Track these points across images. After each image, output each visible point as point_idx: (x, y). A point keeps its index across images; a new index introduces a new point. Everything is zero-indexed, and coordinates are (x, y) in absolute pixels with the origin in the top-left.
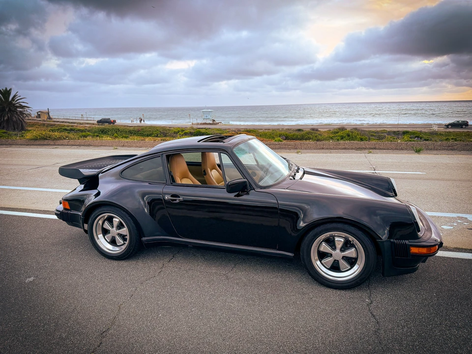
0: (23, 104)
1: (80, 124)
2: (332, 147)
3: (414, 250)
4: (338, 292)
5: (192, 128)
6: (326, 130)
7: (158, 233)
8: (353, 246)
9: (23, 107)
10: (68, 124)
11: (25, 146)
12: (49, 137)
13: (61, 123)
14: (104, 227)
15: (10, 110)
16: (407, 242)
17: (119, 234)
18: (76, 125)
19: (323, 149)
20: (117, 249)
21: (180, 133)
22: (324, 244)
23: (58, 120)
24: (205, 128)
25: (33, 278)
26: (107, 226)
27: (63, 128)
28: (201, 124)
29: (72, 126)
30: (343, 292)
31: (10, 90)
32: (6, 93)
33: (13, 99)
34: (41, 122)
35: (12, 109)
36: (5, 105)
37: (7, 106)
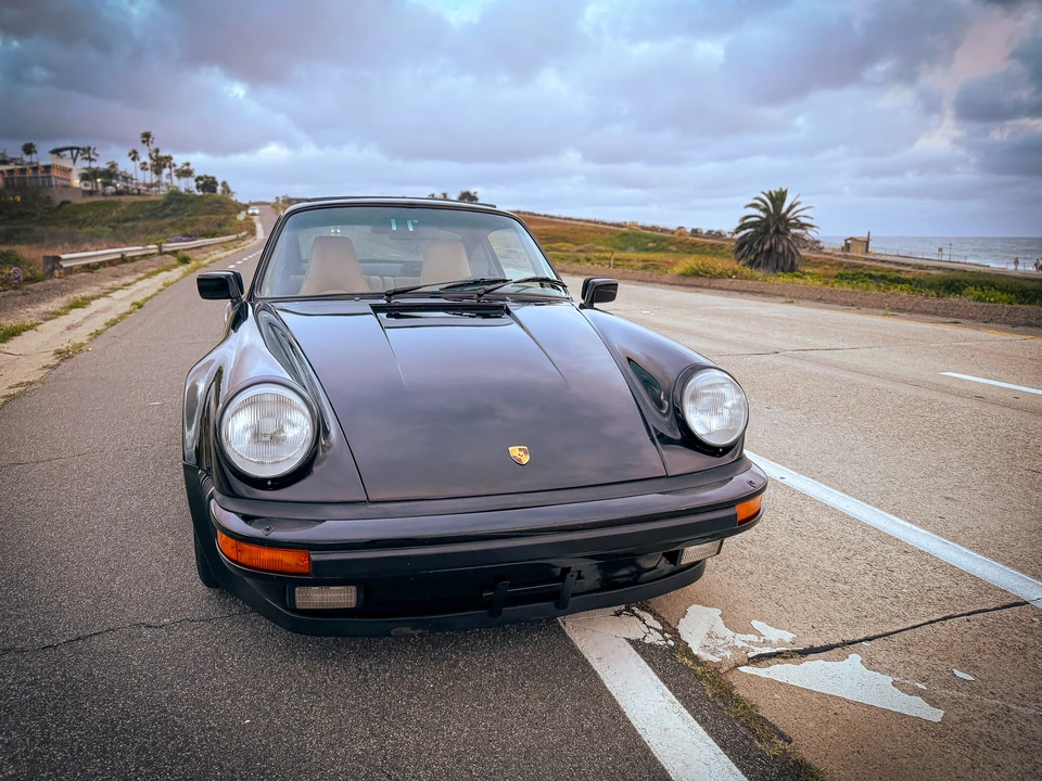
0: (803, 220)
9: (803, 226)
13: (880, 264)
15: (777, 231)
18: (909, 269)
23: (883, 258)
29: (898, 271)
31: (786, 191)
32: (778, 198)
33: (788, 211)
34: (838, 259)
35: (782, 228)
36: (771, 222)
37: (774, 223)
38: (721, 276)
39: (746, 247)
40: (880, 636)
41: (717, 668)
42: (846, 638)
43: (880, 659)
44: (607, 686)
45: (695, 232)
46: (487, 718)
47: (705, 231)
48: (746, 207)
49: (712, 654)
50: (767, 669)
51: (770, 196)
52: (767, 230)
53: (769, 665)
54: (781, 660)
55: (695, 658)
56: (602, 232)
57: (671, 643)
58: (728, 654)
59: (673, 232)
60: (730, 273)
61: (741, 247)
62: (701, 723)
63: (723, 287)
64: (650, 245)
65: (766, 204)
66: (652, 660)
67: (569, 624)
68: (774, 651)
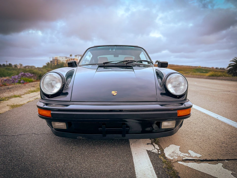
40: (233, 160)
41: (170, 161)
42: (219, 159)
43: (230, 166)
44: (134, 160)
45: (217, 68)
46: (95, 163)
49: (171, 157)
50: (187, 163)
53: (189, 162)
54: (193, 162)
55: (165, 158)
56: (191, 68)
57: (160, 153)
58: (176, 158)
59: (210, 68)
60: (222, 75)
62: (157, 174)
63: (220, 79)
64: (204, 71)
66: (151, 156)
67: (132, 145)
68: (192, 159)
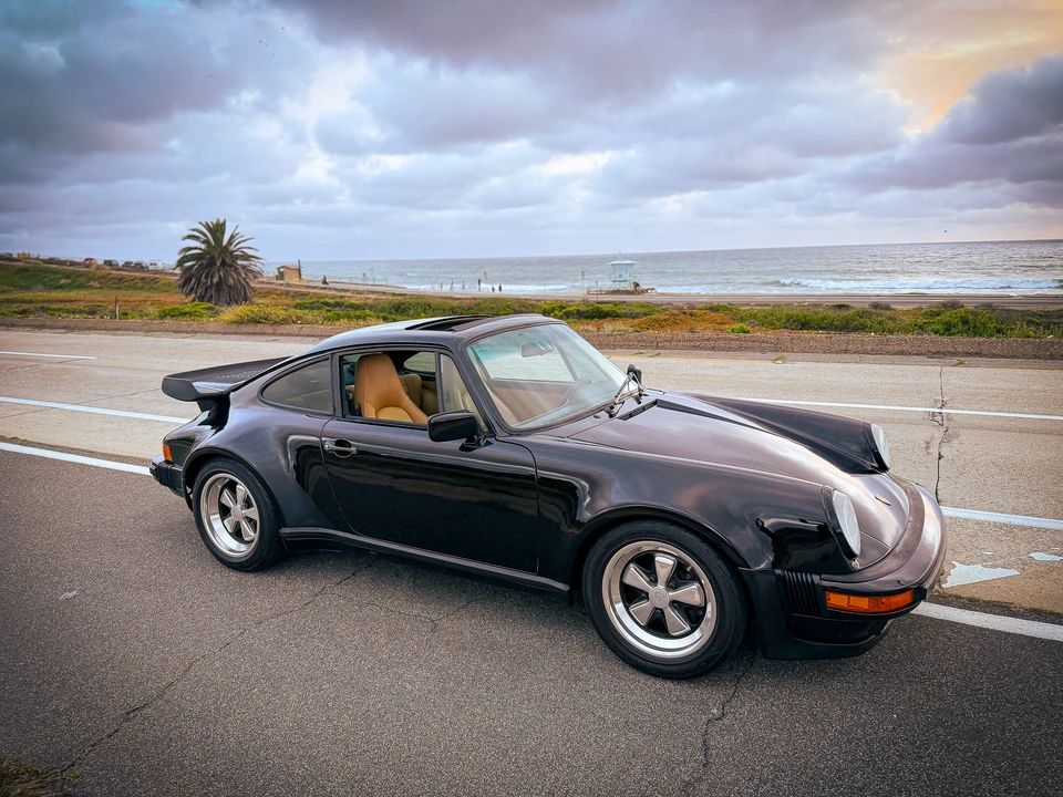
0: (249, 252)
1: (359, 292)
2: (869, 348)
3: (836, 601)
4: (659, 684)
5: (585, 302)
6: (910, 307)
7: (312, 521)
8: (695, 578)
9: (247, 257)
10: (333, 292)
11: (220, 335)
12: (266, 319)
13: (322, 291)
14: (223, 501)
15: (224, 263)
16: (816, 578)
17: (247, 517)
18: (348, 294)
19: (846, 351)
20: (243, 548)
21: (556, 312)
22: (632, 567)
24: (613, 302)
25: (75, 592)
26: (227, 499)
27: (322, 300)
28: (608, 293)
29: (341, 297)
30: (669, 685)
31: (224, 222)
32: (217, 229)
33: (230, 243)
34: (283, 288)
35: (228, 260)
36: (216, 254)
37: (219, 254)
38: (284, 322)
39: (194, 280)
45: (109, 263)
47: (121, 264)
48: (184, 239)
51: (207, 226)
52: (212, 263)
60: (293, 318)
61: (187, 281)
63: (292, 332)
64: (63, 281)
65: (205, 235)
